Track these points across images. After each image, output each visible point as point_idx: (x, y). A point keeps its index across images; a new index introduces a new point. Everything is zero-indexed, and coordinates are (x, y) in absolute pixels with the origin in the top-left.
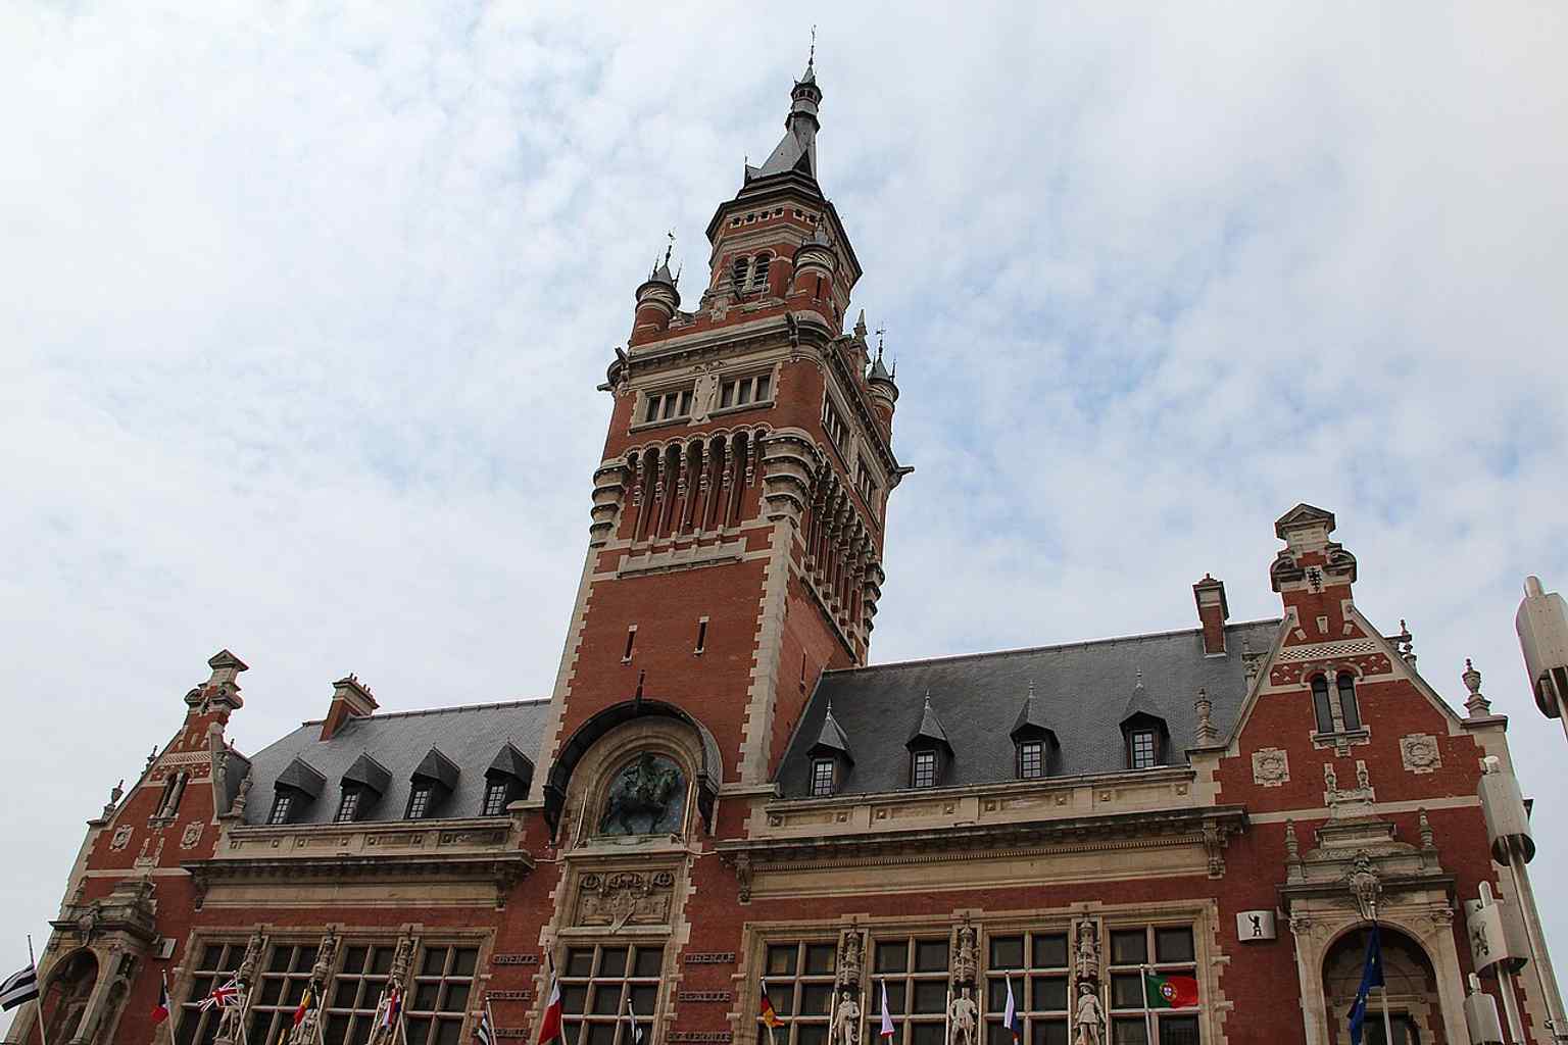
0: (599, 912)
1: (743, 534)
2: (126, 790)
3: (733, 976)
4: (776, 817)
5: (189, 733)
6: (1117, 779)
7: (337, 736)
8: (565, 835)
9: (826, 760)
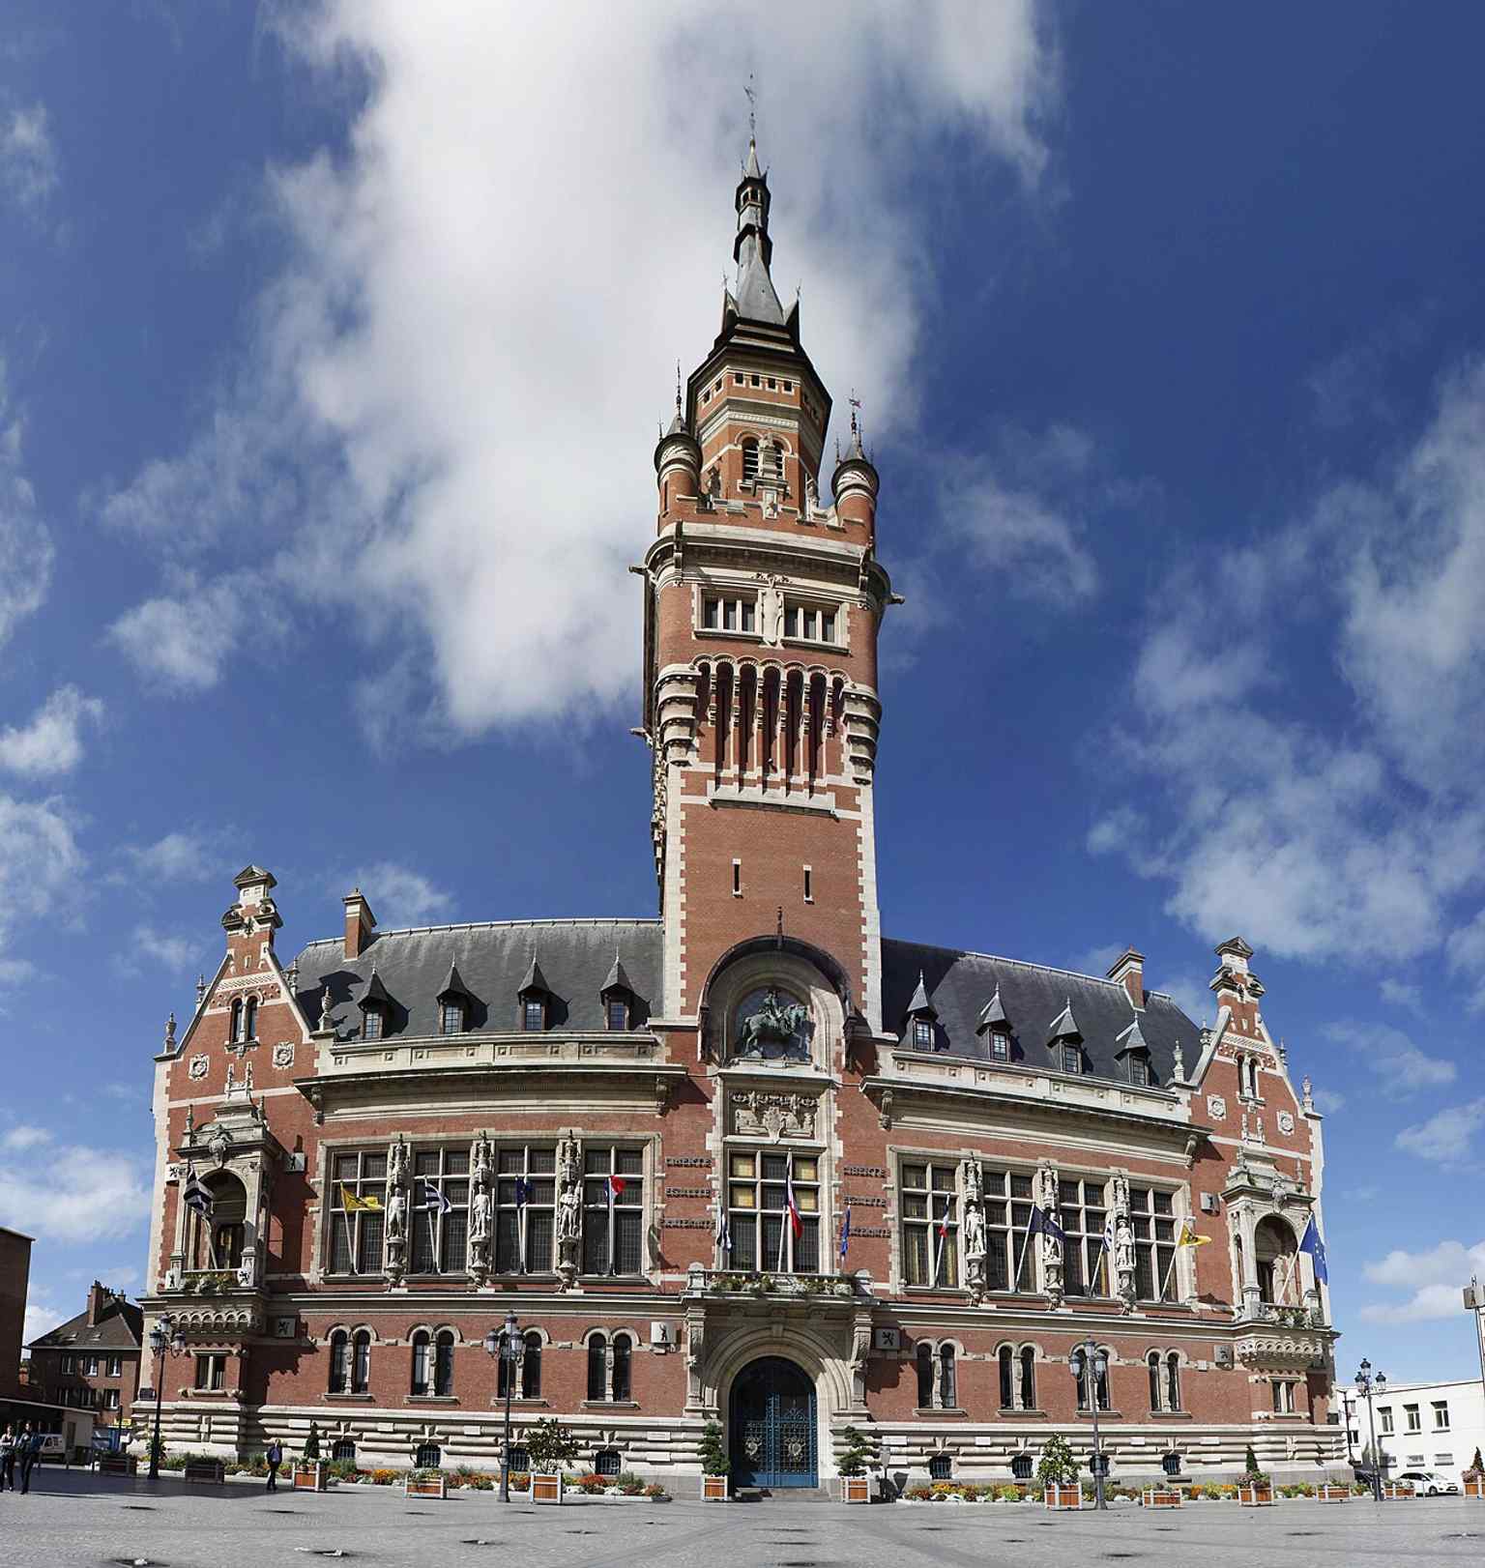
0: (752, 1124)
1: (830, 788)
3: (883, 1185)
4: (904, 1063)
5: (239, 956)
9: (924, 1021)
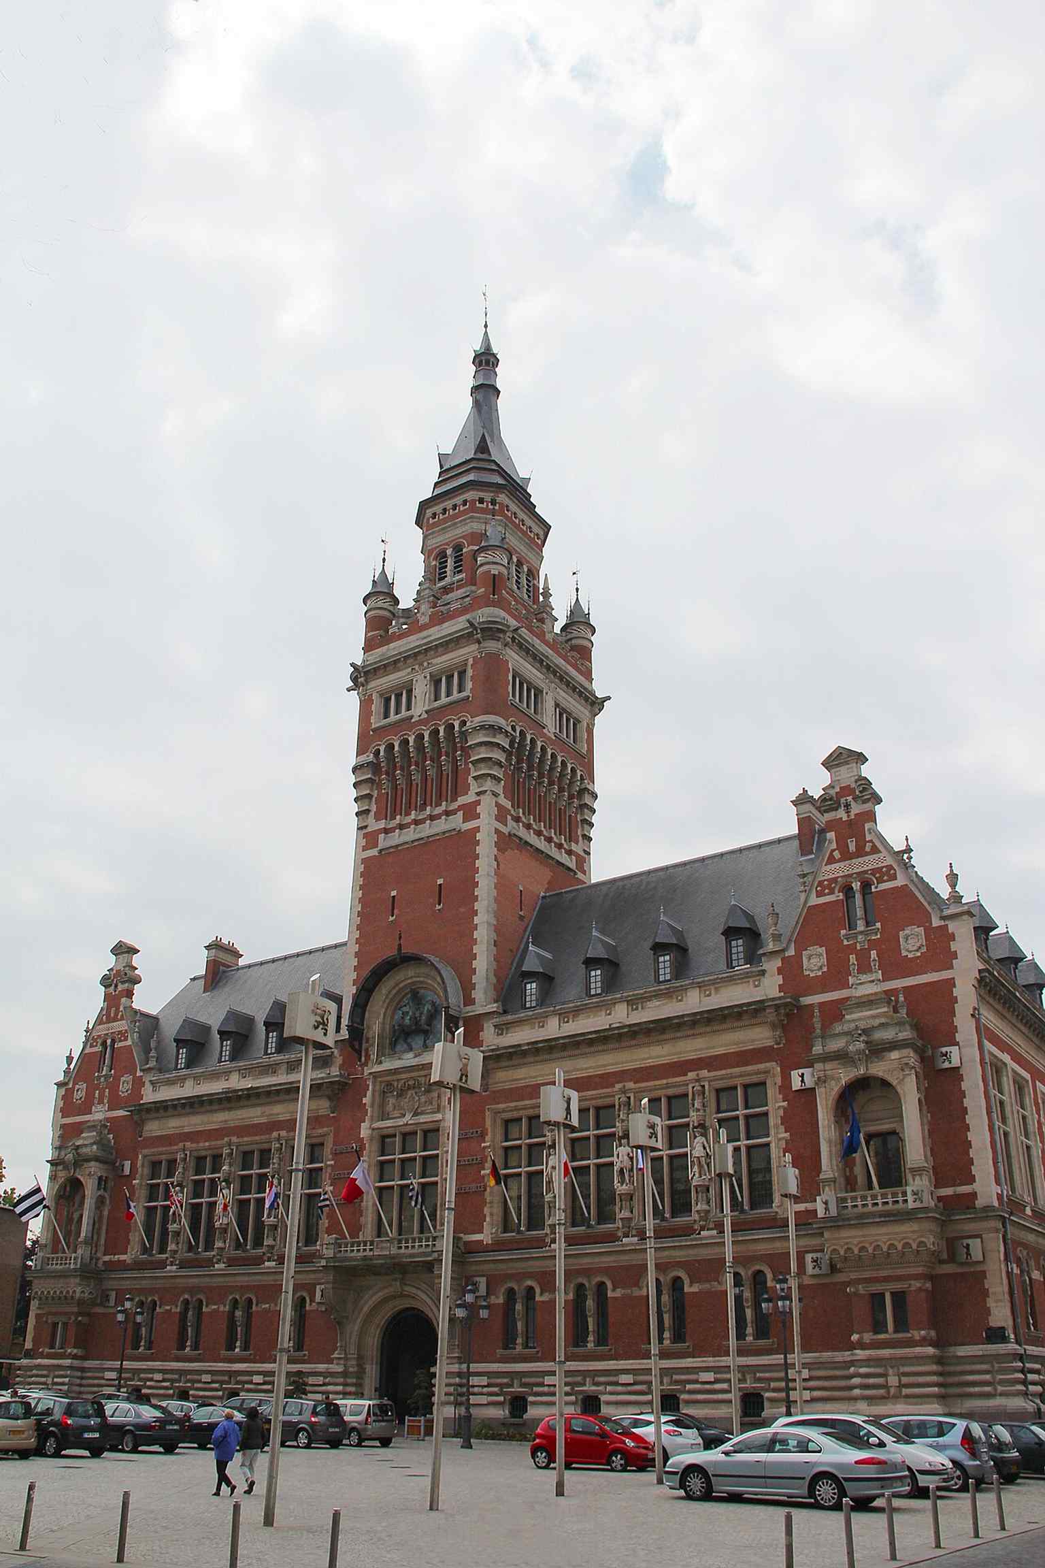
0: (397, 1108)
1: (460, 808)
2: (76, 1055)
3: (483, 1145)
4: (501, 1029)
5: (109, 1008)
6: (715, 979)
7: (213, 989)
8: (368, 1056)
9: (531, 980)
